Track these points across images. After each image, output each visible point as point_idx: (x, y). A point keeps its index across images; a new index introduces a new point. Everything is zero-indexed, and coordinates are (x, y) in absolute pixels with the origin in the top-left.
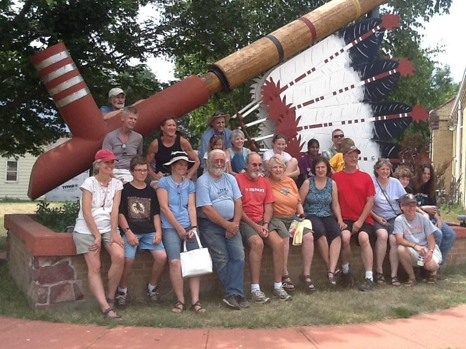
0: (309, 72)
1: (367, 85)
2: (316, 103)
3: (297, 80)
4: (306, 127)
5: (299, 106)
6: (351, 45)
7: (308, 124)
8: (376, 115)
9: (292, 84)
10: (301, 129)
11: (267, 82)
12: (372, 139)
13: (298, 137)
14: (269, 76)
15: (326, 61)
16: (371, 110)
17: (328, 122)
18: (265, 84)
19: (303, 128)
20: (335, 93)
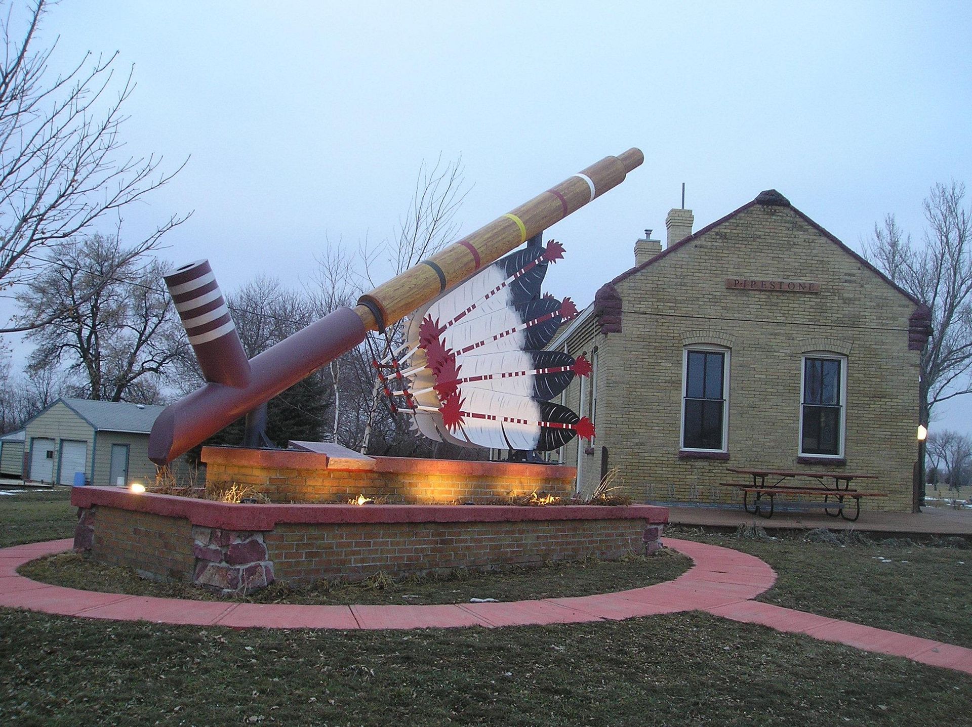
0: (469, 310)
1: (528, 329)
2: (476, 350)
3: (456, 319)
4: (466, 380)
5: (459, 353)
6: (513, 278)
7: (468, 376)
8: (537, 367)
9: (451, 323)
10: (460, 382)
11: (425, 319)
12: (533, 397)
13: (458, 391)
14: (427, 313)
15: (487, 297)
16: (532, 361)
17: (488, 374)
18: (423, 323)
19: (463, 380)
20: (495, 338)
